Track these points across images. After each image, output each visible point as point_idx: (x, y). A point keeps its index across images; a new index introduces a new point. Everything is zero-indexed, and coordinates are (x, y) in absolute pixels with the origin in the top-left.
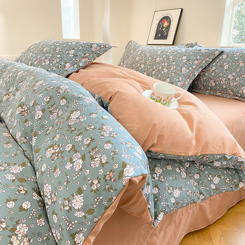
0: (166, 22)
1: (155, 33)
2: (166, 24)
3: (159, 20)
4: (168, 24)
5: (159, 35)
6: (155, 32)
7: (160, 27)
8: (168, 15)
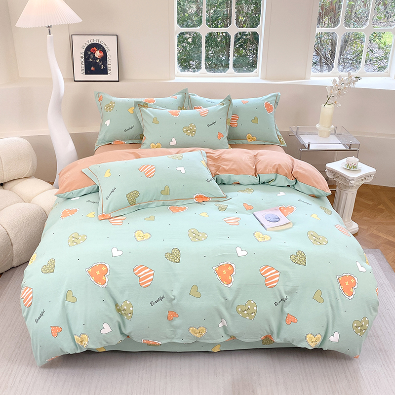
0: (98, 51)
1: (84, 66)
2: (98, 54)
3: (85, 48)
4: (102, 54)
5: (93, 68)
6: (84, 64)
7: (89, 57)
8: (97, 42)
